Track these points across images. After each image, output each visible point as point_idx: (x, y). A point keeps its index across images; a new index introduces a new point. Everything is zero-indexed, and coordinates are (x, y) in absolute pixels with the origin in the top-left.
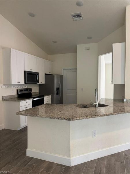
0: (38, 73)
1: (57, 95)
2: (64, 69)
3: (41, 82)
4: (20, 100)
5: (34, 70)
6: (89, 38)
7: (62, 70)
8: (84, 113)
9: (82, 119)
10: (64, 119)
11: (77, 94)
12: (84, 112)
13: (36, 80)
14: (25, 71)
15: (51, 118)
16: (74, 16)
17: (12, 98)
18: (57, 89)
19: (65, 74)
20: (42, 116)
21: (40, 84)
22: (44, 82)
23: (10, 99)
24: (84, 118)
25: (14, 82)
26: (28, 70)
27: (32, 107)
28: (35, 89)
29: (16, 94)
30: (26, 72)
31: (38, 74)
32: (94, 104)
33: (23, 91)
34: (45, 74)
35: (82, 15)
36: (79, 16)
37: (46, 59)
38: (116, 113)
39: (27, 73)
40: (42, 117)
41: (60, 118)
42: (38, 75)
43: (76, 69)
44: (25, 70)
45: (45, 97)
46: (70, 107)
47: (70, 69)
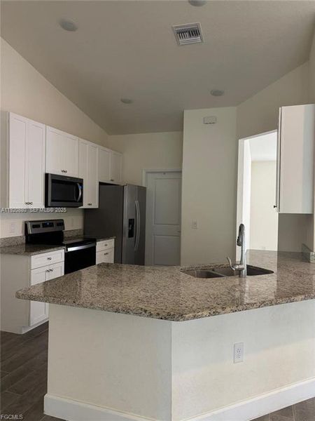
0: (82, 180)
1: (129, 237)
2: (147, 173)
3: (90, 205)
4: (31, 251)
5: (72, 173)
6: (217, 93)
7: (144, 172)
8: (213, 294)
9: (210, 315)
10: (158, 314)
11: (182, 235)
12: (211, 291)
13: (77, 199)
14: (47, 175)
15: (117, 311)
16: (181, 33)
17: (8, 247)
18: (130, 223)
19: (150, 183)
20: (92, 304)
21: (85, 209)
22: (95, 205)
23: (5, 247)
24: (215, 313)
25: (16, 202)
26: (56, 170)
27: (63, 274)
28: (73, 223)
29: (21, 235)
30: (50, 176)
31: (81, 182)
32: (237, 267)
33: (41, 226)
34: (101, 184)
35: (202, 31)
36: (194, 32)
37: (103, 146)
38: (303, 297)
39: (53, 181)
40: (92, 306)
41: (146, 311)
42: (81, 184)
43: (181, 172)
44: (47, 172)
45: (97, 243)
46: (169, 275)
47: (164, 173)
